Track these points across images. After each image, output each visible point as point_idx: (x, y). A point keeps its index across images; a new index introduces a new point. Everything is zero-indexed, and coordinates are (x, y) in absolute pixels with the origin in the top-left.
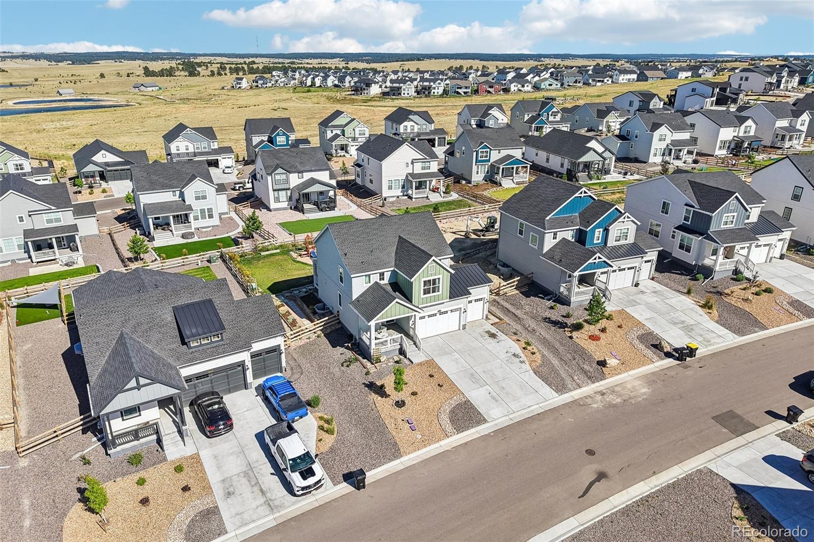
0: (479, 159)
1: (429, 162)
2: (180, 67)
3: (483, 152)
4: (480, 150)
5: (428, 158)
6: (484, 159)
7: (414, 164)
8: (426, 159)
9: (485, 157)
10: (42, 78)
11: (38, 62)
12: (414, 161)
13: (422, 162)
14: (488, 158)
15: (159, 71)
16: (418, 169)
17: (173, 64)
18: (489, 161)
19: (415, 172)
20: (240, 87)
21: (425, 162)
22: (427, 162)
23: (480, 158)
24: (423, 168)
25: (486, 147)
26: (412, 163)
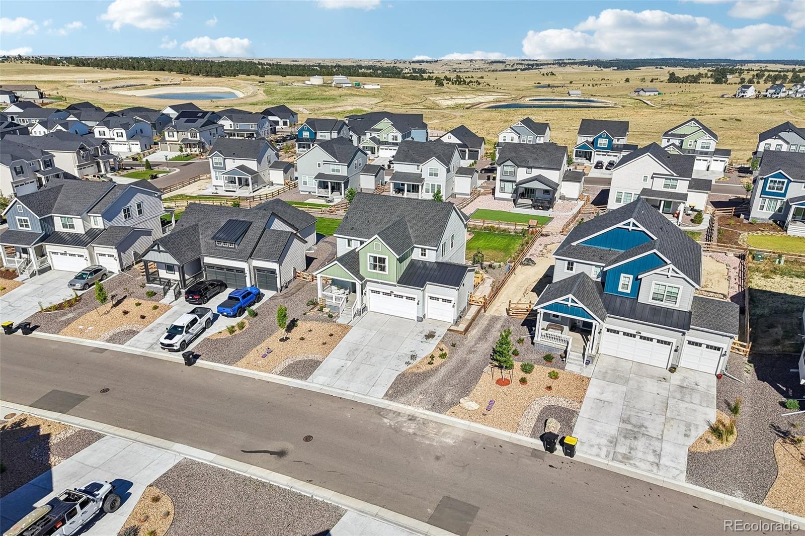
0: (767, 190)
1: (677, 180)
2: (709, 74)
3: (775, 182)
4: (770, 179)
5: (675, 175)
6: (775, 191)
7: (655, 178)
8: (673, 175)
9: (777, 189)
10: (578, 81)
11: (590, 67)
12: (654, 176)
13: (666, 179)
14: (783, 192)
15: (683, 78)
16: (659, 185)
17: (703, 70)
18: (784, 195)
19: (653, 189)
20: (743, 96)
21: (670, 179)
22: (673, 179)
23: (770, 188)
24: (666, 186)
25: (780, 175)
26: (652, 178)
